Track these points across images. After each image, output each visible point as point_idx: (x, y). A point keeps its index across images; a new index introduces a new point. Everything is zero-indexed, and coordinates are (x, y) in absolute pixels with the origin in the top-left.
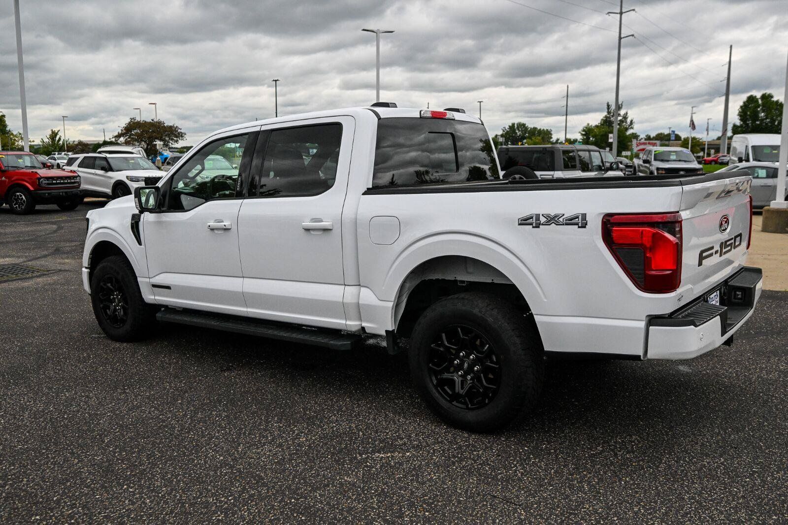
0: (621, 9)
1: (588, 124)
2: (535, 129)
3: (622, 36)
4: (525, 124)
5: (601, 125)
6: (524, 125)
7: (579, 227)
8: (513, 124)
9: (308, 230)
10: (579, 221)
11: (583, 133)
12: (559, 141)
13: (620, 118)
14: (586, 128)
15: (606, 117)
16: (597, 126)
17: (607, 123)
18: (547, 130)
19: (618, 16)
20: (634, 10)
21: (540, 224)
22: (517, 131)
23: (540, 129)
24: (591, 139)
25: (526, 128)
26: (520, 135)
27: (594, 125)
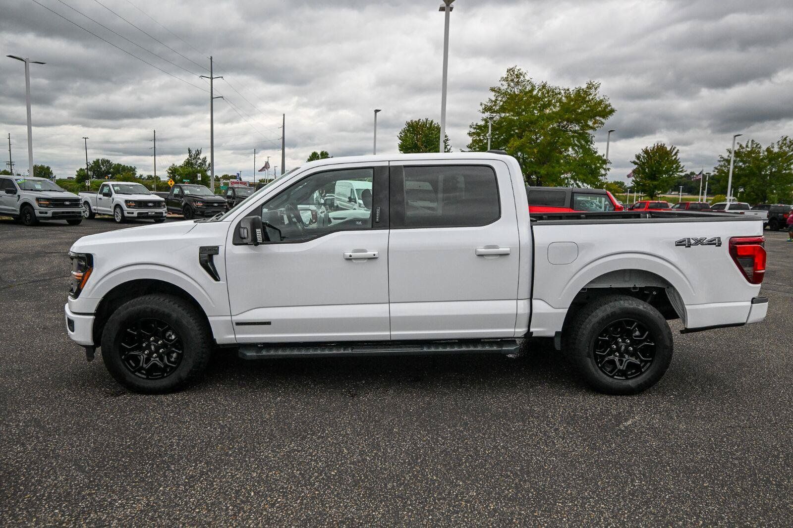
0: (212, 75)
1: (174, 165)
2: (119, 165)
3: (214, 96)
4: (110, 161)
5: (185, 166)
6: (108, 161)
7: (716, 246)
8: (98, 160)
9: (481, 255)
10: (716, 242)
11: (170, 171)
12: (143, 177)
13: (200, 161)
14: (172, 167)
15: (188, 159)
16: (181, 167)
17: (188, 163)
18: (131, 167)
19: (210, 80)
20: (222, 77)
21: (691, 245)
22: (102, 166)
23: (124, 166)
24: (177, 177)
25: (111, 164)
26: (105, 170)
27: (178, 166)
